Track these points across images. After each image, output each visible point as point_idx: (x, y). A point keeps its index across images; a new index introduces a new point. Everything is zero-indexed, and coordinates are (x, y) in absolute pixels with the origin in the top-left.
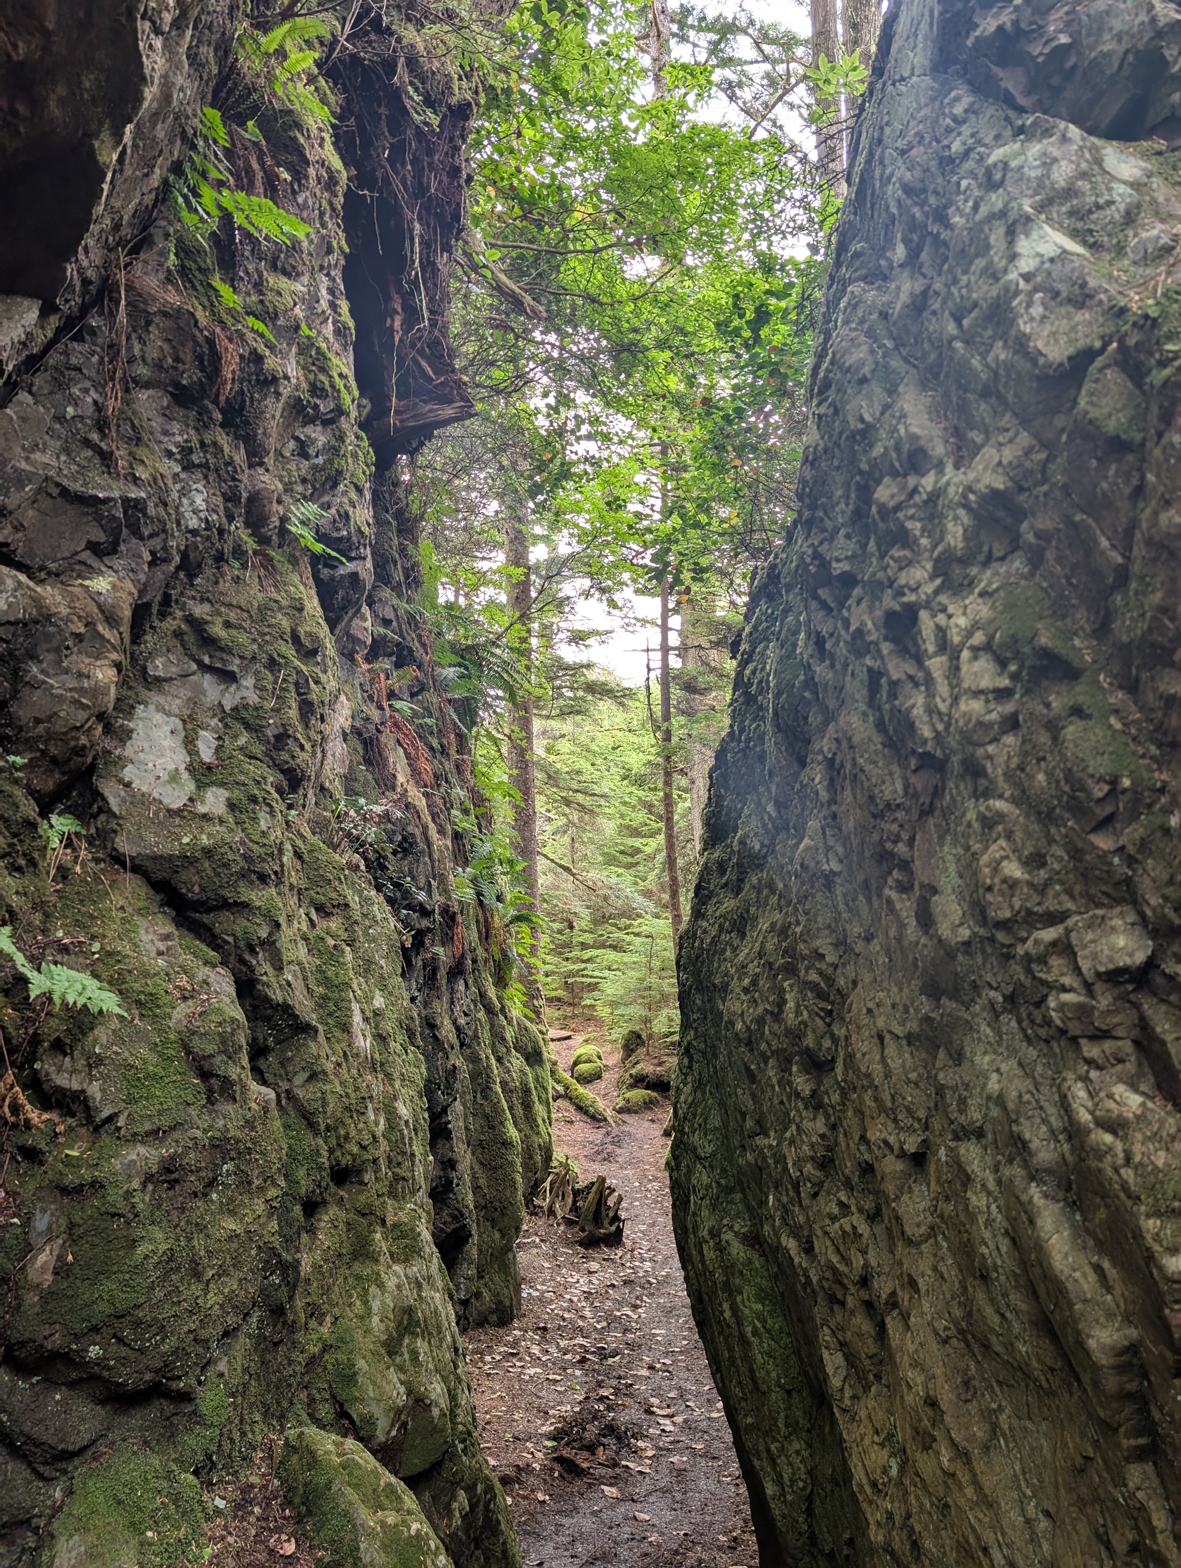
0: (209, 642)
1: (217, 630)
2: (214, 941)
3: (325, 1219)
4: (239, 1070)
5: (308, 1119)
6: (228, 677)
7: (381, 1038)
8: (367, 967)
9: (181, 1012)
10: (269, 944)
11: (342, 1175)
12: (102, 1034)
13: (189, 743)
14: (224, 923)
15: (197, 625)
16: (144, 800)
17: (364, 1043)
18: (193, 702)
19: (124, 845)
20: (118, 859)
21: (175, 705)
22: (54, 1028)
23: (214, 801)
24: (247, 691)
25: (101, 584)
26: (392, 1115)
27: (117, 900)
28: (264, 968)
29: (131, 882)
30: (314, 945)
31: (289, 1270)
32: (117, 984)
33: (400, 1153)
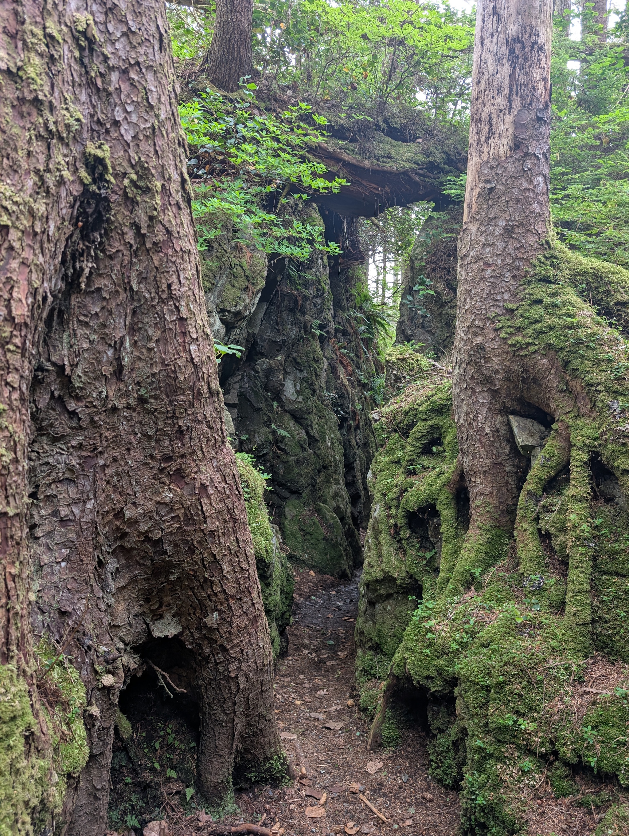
0: (297, 363)
1: (299, 361)
2: (301, 425)
3: (321, 474)
4: (307, 447)
5: (318, 456)
6: (301, 371)
7: (333, 443)
8: (330, 428)
9: (297, 437)
10: (311, 426)
11: (325, 467)
12: (286, 440)
13: (295, 386)
14: (303, 421)
15: (295, 359)
16: (288, 399)
17: (329, 444)
18: (295, 377)
19: (286, 408)
20: (285, 410)
21: (292, 378)
22: (280, 439)
23: (300, 399)
24: (305, 374)
25: (279, 358)
26: (335, 459)
27: (286, 418)
28: (310, 430)
29: (288, 415)
30: (319, 425)
31: (315, 480)
32: (288, 432)
33: (336, 466)
